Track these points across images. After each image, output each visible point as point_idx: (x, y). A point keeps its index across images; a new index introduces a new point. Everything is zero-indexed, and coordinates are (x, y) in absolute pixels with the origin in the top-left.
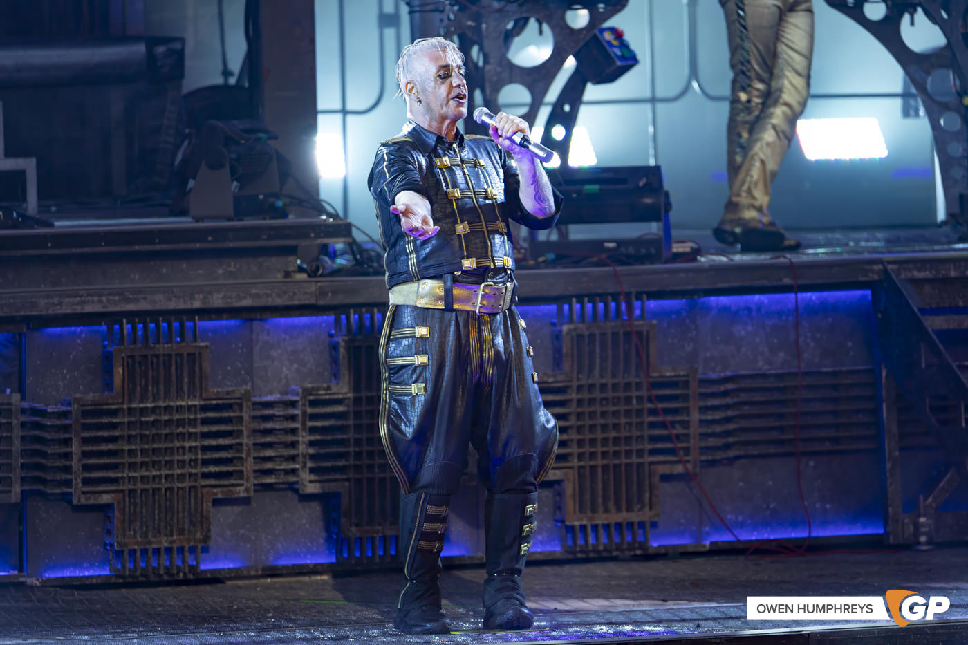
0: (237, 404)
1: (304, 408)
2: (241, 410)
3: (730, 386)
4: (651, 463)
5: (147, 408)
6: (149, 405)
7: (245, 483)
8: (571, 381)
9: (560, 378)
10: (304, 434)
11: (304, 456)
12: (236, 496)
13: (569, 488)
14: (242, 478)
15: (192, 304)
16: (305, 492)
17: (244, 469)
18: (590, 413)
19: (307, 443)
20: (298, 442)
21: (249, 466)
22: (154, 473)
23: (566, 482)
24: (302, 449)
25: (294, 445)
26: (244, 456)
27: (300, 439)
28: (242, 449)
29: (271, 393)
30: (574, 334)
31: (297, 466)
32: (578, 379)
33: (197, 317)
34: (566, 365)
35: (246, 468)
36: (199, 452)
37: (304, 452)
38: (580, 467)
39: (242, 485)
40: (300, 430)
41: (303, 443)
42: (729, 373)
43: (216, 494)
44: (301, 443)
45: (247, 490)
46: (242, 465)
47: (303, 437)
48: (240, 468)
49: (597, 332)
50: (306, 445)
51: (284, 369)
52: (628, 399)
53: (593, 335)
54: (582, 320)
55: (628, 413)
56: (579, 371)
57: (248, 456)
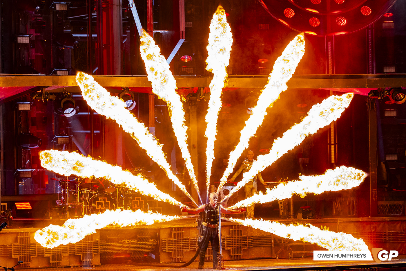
0: (188, 239)
3: (252, 237)
4: (242, 247)
5: (176, 240)
8: (232, 237)
9: (230, 236)
15: (182, 226)
17: (189, 248)
18: (234, 241)
22: (177, 248)
23: (231, 250)
25: (195, 245)
29: (192, 238)
31: (196, 247)
34: (231, 234)
36: (183, 245)
38: (233, 248)
43: (185, 251)
52: (239, 239)
53: (234, 231)
54: (233, 229)
55: (239, 241)
56: (233, 235)
57: (189, 246)
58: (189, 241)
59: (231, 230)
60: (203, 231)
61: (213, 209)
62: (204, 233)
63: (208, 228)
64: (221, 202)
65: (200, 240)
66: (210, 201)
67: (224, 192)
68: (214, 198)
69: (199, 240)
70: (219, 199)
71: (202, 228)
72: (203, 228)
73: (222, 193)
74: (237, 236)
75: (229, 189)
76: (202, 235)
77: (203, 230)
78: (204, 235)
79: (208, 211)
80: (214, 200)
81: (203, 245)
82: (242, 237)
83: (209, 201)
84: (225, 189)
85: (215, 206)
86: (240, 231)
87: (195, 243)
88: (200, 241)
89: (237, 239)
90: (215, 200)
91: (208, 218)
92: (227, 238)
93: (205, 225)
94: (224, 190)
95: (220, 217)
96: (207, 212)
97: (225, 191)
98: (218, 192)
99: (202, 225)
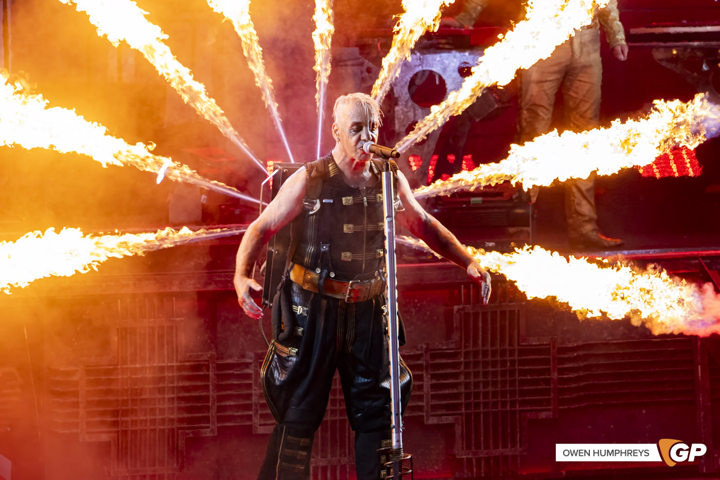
0: (204, 365)
1: (256, 369)
2: (208, 371)
3: (581, 353)
4: (521, 411)
5: (136, 368)
6: (138, 366)
7: (211, 426)
8: (460, 348)
9: (452, 346)
10: (256, 388)
11: (256, 405)
12: (204, 435)
13: (458, 430)
14: (208, 423)
15: (171, 289)
16: (256, 433)
17: (210, 415)
18: (475, 373)
19: (258, 395)
20: (251, 394)
21: (213, 413)
22: (142, 418)
23: (456, 425)
24: (254, 399)
25: (249, 396)
26: (210, 404)
27: (253, 392)
28: (209, 400)
29: (231, 357)
30: (462, 312)
31: (251, 413)
32: (466, 347)
33: (174, 299)
34: (456, 336)
35: (212, 414)
36: (176, 402)
37: (256, 402)
38: (466, 414)
39: (208, 427)
40: (253, 385)
41: (256, 395)
42: (580, 343)
43: (188, 434)
44: (253, 395)
45: (212, 431)
46: (209, 412)
47: (255, 390)
48: (207, 415)
49: (480, 311)
50: (258, 396)
51: (241, 339)
52: (504, 363)
53: (476, 315)
54: (467, 301)
55: (503, 373)
56: (467, 341)
57: (213, 405)
58: (211, 374)
59: (456, 308)
60: (295, 319)
61: (354, 192)
62: (301, 330)
63: (324, 302)
64: (401, 147)
65: (276, 374)
66: (338, 145)
67: (414, 89)
68: (358, 127)
69: (270, 373)
70: (389, 134)
71: (290, 303)
72: (296, 299)
73: (403, 93)
74: (493, 344)
75: (445, 70)
76: (290, 341)
77: (292, 313)
78: (302, 345)
79: (321, 203)
80: (355, 138)
81: (294, 400)
82: (521, 353)
83: (329, 143)
84: (419, 69)
85: (367, 174)
86: (512, 312)
87: (249, 386)
88: (279, 377)
89: (494, 364)
90: (364, 137)
91: (324, 243)
92: (434, 357)
93: (305, 281)
94: (416, 75)
95: (391, 234)
96: (317, 206)
97: (418, 82)
98: (379, 89)
99: (289, 283)
